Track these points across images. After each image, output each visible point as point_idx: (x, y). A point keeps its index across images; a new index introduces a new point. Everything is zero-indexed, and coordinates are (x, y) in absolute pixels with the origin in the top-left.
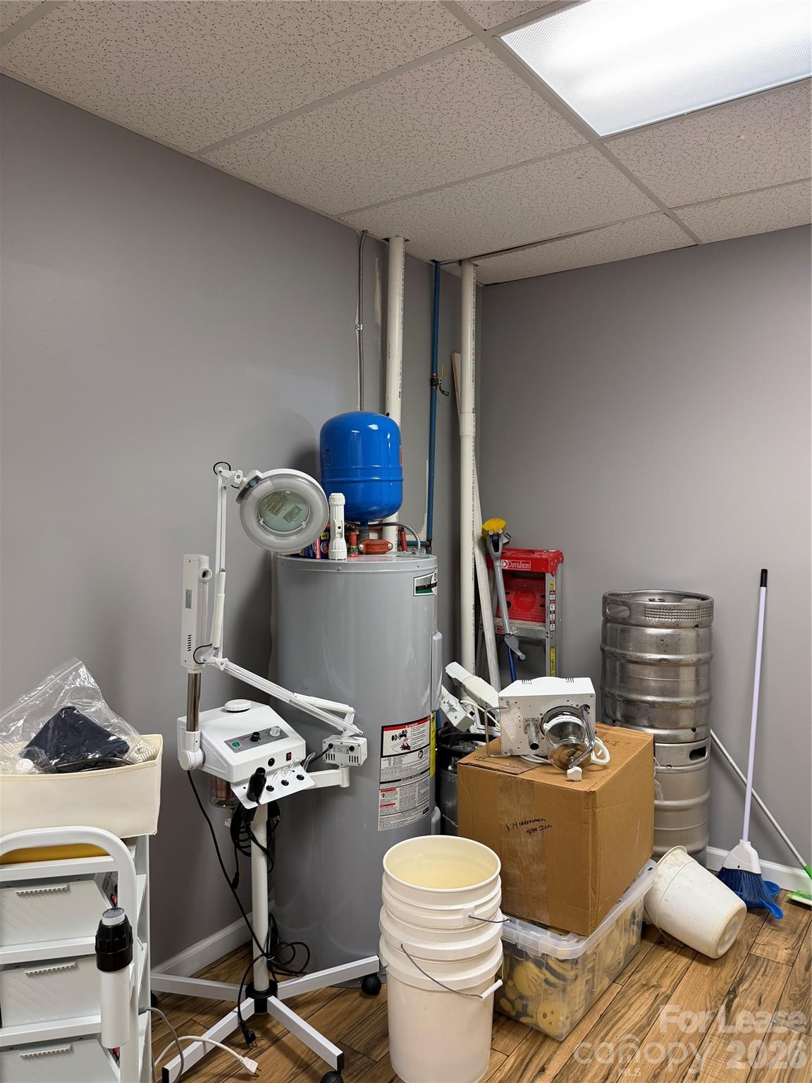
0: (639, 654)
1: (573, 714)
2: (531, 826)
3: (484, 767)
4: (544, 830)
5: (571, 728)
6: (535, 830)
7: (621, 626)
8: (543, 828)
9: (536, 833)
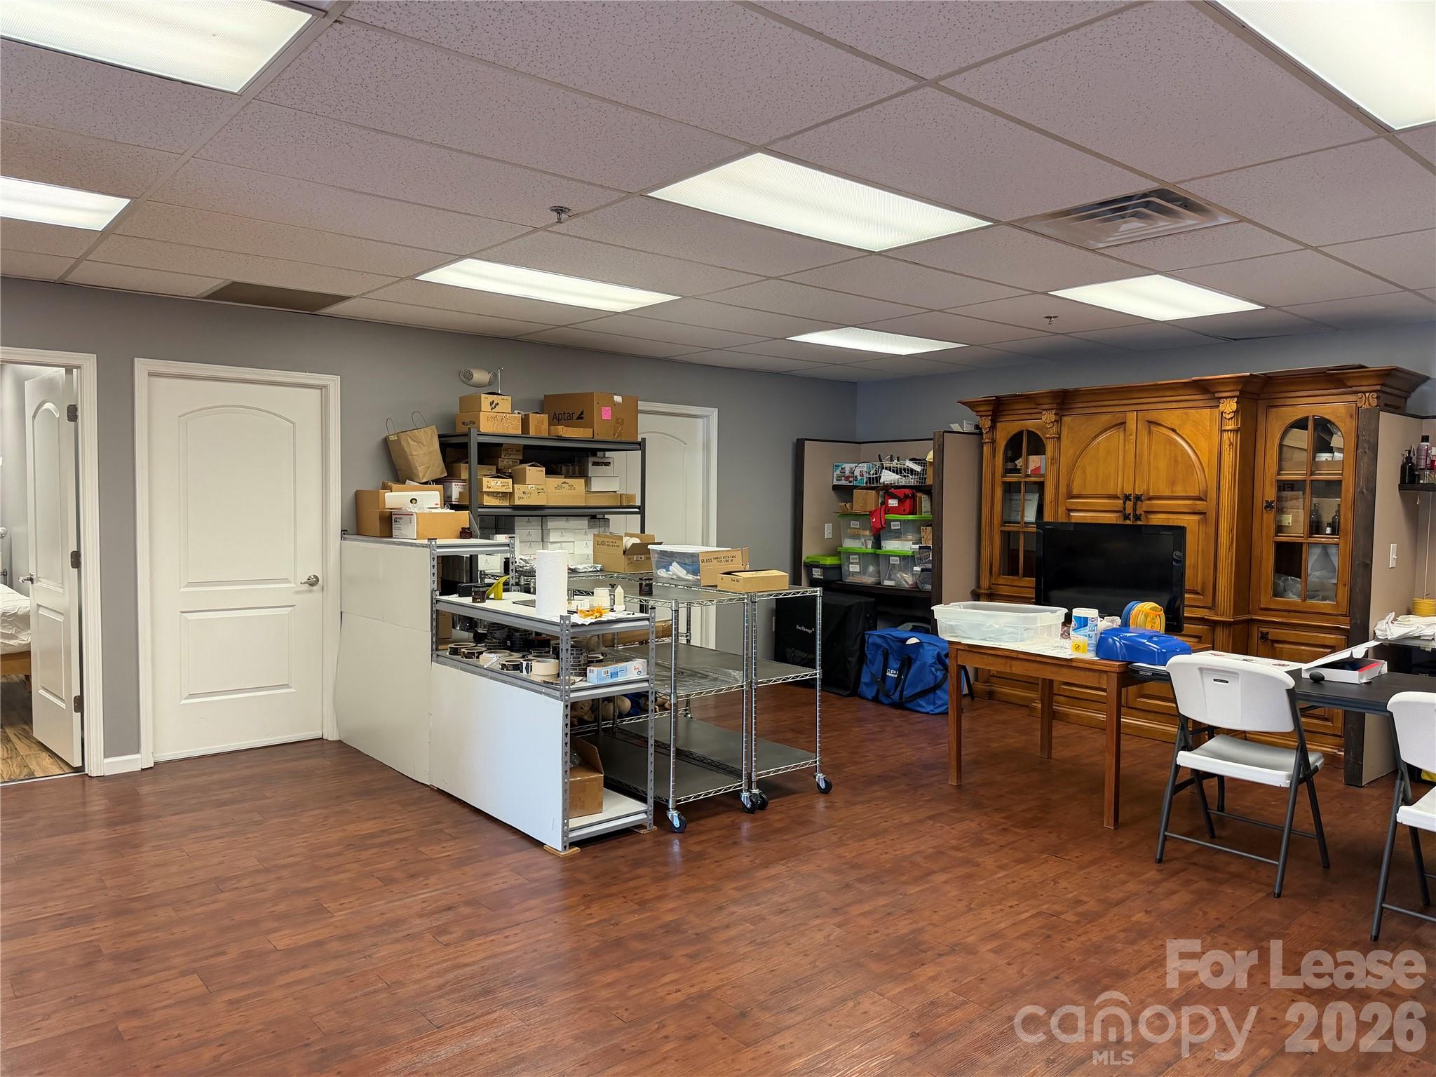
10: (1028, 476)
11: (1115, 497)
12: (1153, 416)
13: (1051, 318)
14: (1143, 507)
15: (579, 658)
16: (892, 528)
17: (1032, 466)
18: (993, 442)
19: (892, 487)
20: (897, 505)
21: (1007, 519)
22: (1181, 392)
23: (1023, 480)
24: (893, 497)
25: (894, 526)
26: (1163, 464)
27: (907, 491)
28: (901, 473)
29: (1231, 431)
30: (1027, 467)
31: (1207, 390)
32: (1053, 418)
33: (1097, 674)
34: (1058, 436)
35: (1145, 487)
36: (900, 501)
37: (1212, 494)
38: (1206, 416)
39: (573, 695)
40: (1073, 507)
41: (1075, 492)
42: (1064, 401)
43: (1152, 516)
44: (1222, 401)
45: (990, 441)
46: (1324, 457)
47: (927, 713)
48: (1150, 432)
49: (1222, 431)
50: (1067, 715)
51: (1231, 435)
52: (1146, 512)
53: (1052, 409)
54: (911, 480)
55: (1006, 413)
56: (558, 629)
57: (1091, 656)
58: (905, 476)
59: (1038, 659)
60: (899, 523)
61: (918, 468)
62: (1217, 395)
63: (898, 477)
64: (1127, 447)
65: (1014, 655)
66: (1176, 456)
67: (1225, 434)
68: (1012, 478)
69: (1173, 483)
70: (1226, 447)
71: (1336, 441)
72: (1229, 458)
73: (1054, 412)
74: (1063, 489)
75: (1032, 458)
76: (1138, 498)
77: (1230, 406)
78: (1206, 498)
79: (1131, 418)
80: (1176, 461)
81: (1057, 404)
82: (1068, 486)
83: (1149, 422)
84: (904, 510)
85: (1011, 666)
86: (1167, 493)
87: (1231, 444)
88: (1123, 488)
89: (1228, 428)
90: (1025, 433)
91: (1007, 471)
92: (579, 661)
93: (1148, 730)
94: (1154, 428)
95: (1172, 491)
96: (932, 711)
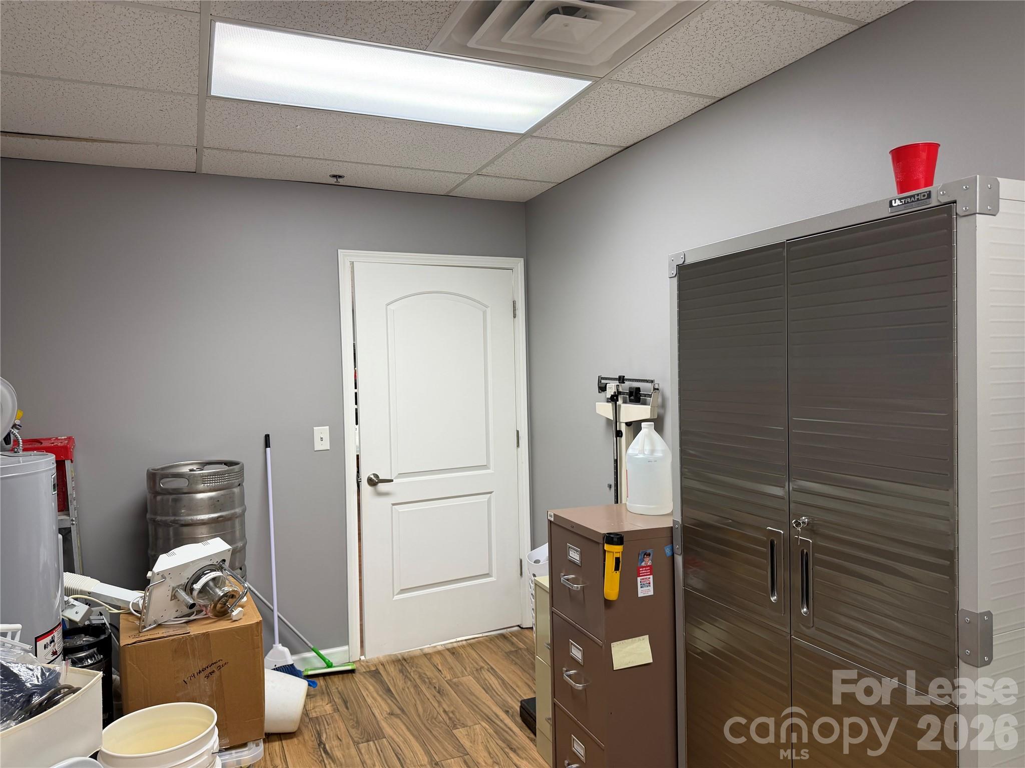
0: (190, 518)
1: (212, 571)
2: (209, 670)
3: (155, 639)
4: (221, 669)
5: (211, 584)
6: (213, 672)
7: (171, 497)
8: (219, 667)
9: (214, 675)
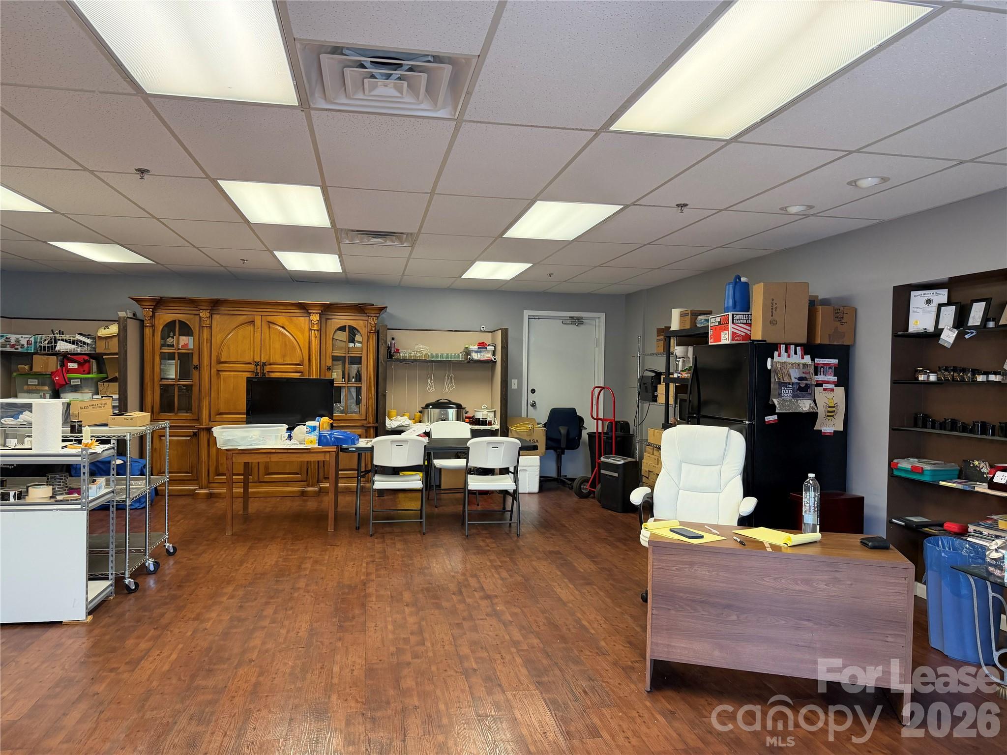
10: (179, 349)
11: (249, 363)
12: (270, 319)
13: (244, 260)
14: (267, 368)
15: (66, 481)
16: (72, 384)
17: (182, 343)
18: (153, 326)
19: (69, 354)
20: (77, 367)
21: (162, 377)
22: (289, 308)
23: (176, 352)
24: (73, 361)
25: (73, 382)
26: (277, 345)
27: (86, 357)
28: (77, 344)
29: (316, 330)
30: (178, 343)
31: (304, 308)
32: (208, 315)
33: (323, 454)
34: (210, 326)
35: (267, 358)
36: (80, 364)
37: (306, 362)
38: (302, 321)
39: (90, 505)
40: (222, 369)
41: (223, 360)
42: (215, 305)
43: (271, 374)
44: (311, 314)
45: (151, 325)
46: (351, 345)
47: (136, 509)
48: (269, 327)
49: (311, 330)
50: (220, 494)
51: (316, 332)
52: (268, 372)
53: (207, 310)
54: (85, 349)
55: (163, 308)
56: (79, 459)
57: (316, 446)
58: (81, 346)
59: (289, 451)
60: (79, 380)
61: (89, 341)
62: (309, 311)
63: (74, 346)
64: (256, 335)
65: (274, 451)
66: (285, 342)
67: (313, 332)
68: (166, 350)
69: (284, 356)
70: (313, 338)
71: (358, 338)
72: (315, 343)
73: (209, 311)
74: (214, 358)
75: (181, 338)
76: (264, 364)
77: (315, 318)
78: (303, 364)
79: (258, 319)
80: (286, 345)
81: (212, 307)
82: (218, 356)
83: (268, 322)
84: (84, 371)
85: (270, 458)
86: (281, 361)
87: (316, 337)
88: (254, 358)
89: (315, 329)
90: (177, 321)
91: (162, 346)
92: (67, 484)
93: (273, 492)
94: (272, 325)
95: (284, 361)
96: (139, 506)
